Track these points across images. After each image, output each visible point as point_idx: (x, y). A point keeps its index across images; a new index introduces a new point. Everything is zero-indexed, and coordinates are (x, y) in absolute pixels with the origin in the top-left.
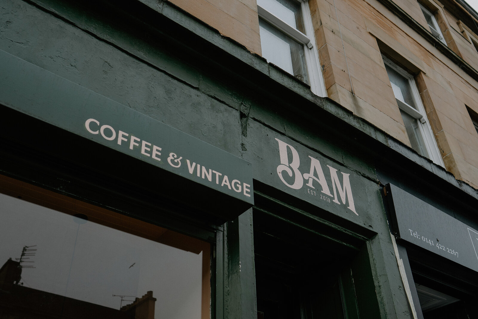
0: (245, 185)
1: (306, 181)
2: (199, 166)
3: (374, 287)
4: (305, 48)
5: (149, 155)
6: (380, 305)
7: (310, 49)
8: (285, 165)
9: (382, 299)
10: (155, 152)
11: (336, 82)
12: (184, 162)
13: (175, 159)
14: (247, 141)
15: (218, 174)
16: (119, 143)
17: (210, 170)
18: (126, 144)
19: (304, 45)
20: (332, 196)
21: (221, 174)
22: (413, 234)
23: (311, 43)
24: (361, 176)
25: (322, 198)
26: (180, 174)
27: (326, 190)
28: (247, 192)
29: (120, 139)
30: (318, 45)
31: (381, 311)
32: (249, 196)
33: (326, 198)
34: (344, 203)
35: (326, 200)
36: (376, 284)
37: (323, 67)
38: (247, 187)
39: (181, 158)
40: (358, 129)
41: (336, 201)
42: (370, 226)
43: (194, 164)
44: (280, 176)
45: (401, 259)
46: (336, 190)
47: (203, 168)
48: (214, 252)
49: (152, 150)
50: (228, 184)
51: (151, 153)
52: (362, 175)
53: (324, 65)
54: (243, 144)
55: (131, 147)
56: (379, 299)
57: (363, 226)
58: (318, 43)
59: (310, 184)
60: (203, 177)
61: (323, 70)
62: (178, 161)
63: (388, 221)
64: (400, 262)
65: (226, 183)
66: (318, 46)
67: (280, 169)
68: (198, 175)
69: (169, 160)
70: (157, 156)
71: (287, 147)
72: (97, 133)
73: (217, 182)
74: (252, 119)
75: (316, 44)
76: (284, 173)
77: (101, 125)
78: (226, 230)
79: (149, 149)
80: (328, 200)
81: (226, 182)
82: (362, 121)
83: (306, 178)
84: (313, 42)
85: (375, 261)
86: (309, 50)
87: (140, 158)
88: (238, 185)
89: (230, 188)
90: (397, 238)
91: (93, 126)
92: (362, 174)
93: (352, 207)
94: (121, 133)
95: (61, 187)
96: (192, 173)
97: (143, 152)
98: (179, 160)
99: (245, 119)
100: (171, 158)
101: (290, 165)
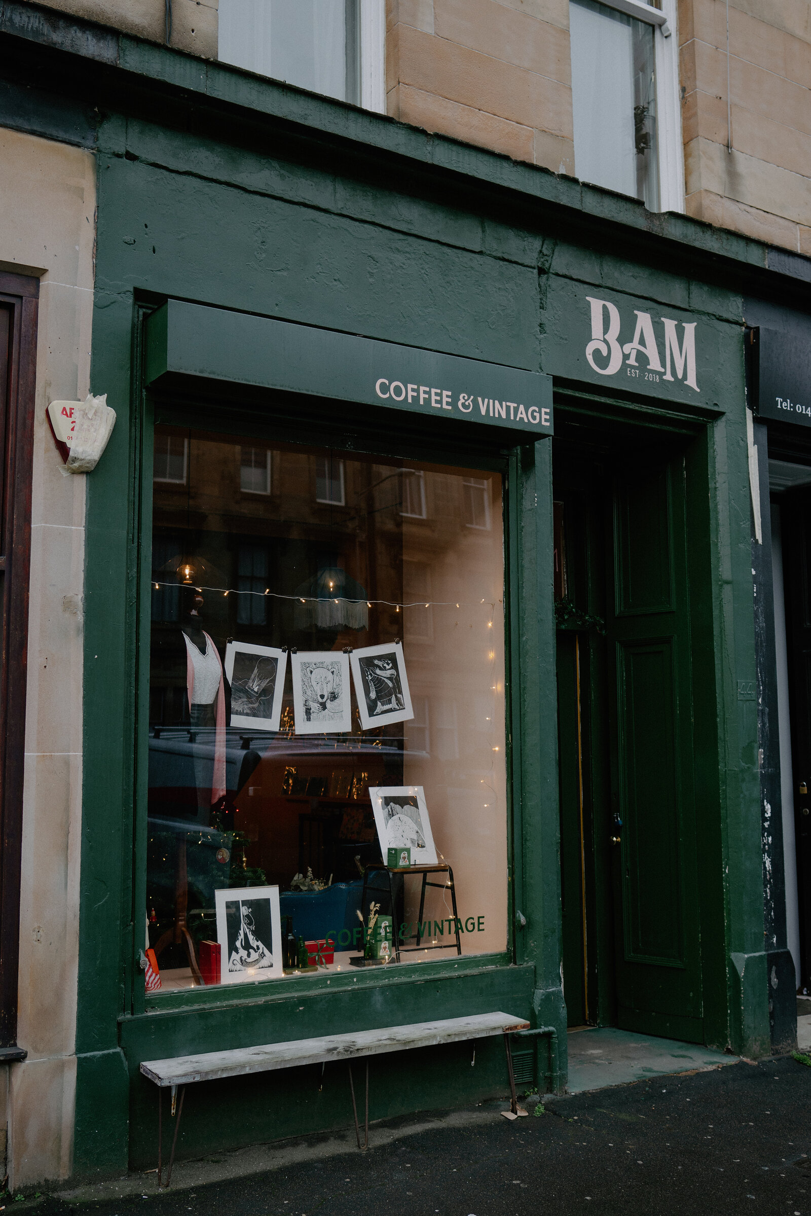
0: (543, 410)
1: (626, 357)
2: (491, 401)
3: (707, 489)
4: (657, 34)
5: (439, 406)
6: (711, 514)
7: (666, 37)
8: (598, 340)
9: (716, 505)
10: (445, 399)
11: (700, 133)
12: (475, 402)
13: (466, 400)
14: (546, 316)
15: (512, 405)
16: (410, 400)
17: (504, 403)
18: (416, 399)
19: (655, 26)
20: (663, 370)
21: (516, 405)
22: (781, 405)
23: (667, 28)
24: (716, 320)
25: (648, 377)
26: (473, 420)
27: (655, 364)
28: (546, 420)
29: (410, 393)
30: (680, 34)
31: (712, 522)
32: (548, 424)
33: (653, 377)
34: (680, 376)
35: (653, 379)
36: (711, 485)
37: (683, 90)
38: (546, 413)
39: (472, 397)
40: (717, 253)
41: (668, 377)
42: (716, 404)
43: (486, 400)
44: (590, 358)
45: (756, 446)
46: (671, 359)
47: (497, 402)
48: (506, 482)
49: (442, 398)
50: (524, 416)
51: (440, 402)
52: (718, 319)
53: (685, 87)
54: (541, 324)
55: (422, 402)
56: (711, 505)
57: (705, 406)
58: (681, 30)
59: (632, 361)
60: (497, 415)
61: (683, 98)
62: (469, 403)
63: (746, 389)
64: (753, 451)
65: (522, 416)
66: (679, 37)
67: (590, 349)
68: (491, 414)
69: (460, 404)
70: (448, 403)
71: (604, 307)
72: (387, 395)
73: (512, 418)
74: (554, 276)
75: (677, 32)
76: (597, 352)
77: (390, 384)
78: (520, 454)
79: (438, 398)
80: (656, 378)
81: (521, 413)
82: (726, 233)
83: (627, 352)
84: (672, 25)
85: (716, 453)
86: (664, 39)
87: (432, 413)
88: (535, 414)
89: (526, 420)
90: (754, 415)
91: (384, 388)
92: (717, 317)
93: (692, 382)
94: (410, 386)
95: (349, 443)
96: (484, 414)
97: (433, 404)
98: (469, 401)
99: (544, 277)
100: (462, 401)
101: (605, 337)
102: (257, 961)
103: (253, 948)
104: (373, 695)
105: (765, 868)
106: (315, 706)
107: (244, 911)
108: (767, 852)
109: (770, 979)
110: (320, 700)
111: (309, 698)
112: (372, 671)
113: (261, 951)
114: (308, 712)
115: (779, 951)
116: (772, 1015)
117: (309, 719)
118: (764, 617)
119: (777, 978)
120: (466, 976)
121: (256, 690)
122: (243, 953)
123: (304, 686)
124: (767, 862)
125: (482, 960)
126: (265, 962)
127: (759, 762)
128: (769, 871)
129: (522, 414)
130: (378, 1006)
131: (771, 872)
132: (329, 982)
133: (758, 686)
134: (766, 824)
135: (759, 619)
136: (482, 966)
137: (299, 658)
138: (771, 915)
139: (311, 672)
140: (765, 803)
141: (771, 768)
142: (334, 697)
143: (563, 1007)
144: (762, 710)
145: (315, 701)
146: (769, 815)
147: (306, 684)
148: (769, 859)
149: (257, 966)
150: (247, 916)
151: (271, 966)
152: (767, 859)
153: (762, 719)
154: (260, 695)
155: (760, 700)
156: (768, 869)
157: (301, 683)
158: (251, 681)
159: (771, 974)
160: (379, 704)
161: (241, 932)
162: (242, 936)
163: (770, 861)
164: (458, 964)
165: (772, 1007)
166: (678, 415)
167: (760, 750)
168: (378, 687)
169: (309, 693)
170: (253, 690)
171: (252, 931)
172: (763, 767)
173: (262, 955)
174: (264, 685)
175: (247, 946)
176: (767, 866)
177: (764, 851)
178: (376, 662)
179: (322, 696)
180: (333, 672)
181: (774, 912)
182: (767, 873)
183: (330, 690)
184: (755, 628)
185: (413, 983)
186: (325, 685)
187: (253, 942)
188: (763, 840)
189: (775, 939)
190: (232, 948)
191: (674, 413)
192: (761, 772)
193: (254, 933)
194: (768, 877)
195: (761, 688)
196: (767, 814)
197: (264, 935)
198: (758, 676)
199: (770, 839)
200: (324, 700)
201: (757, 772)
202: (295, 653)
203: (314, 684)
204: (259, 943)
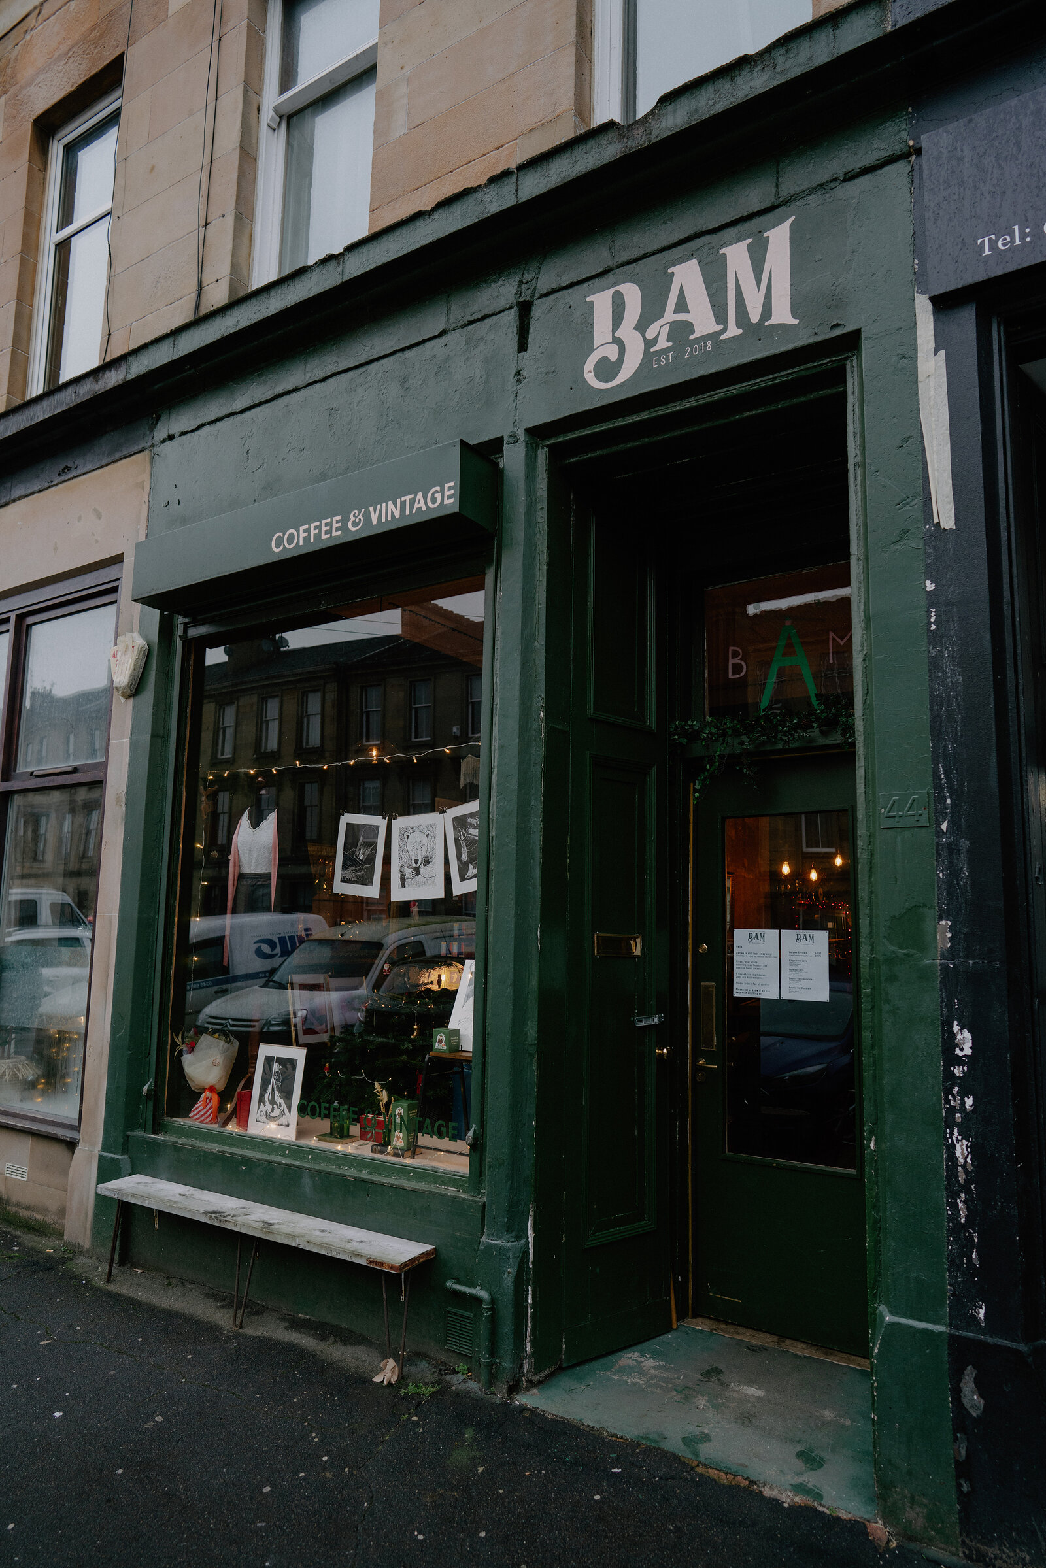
0: (448, 486)
1: (649, 343)
2: (384, 505)
5: (329, 536)
8: (604, 345)
10: (335, 525)
12: (366, 514)
13: (356, 517)
14: (526, 357)
15: (409, 498)
16: (301, 544)
17: (398, 500)
18: (307, 539)
20: (723, 326)
21: (412, 496)
22: (993, 247)
25: (690, 353)
27: (704, 325)
29: (302, 536)
32: (451, 500)
33: (700, 347)
34: (757, 318)
35: (701, 350)
38: (450, 488)
41: (735, 331)
42: (837, 325)
43: (378, 506)
44: (590, 377)
45: (941, 352)
46: (738, 302)
47: (390, 503)
49: (332, 527)
50: (422, 504)
51: (330, 531)
52: (844, 181)
54: (519, 372)
55: (312, 540)
57: (809, 341)
59: (663, 344)
60: (390, 518)
62: (359, 519)
64: (933, 365)
65: (419, 506)
67: (590, 365)
68: (384, 519)
69: (350, 524)
70: (337, 529)
71: (616, 294)
72: (281, 548)
73: (408, 513)
76: (602, 363)
77: (284, 534)
79: (329, 528)
83: (653, 336)
87: (321, 547)
88: (437, 495)
89: (424, 508)
91: (279, 542)
93: (782, 315)
94: (302, 528)
96: (375, 523)
97: (324, 537)
98: (360, 516)
100: (352, 519)
101: (616, 335)
102: (277, 1117)
103: (277, 1104)
104: (465, 857)
105: (952, 1157)
106: (409, 872)
107: (276, 1067)
108: (959, 1125)
109: (957, 1392)
110: (414, 865)
111: (404, 864)
112: (465, 830)
113: (282, 1108)
114: (403, 878)
115: (991, 1340)
116: (963, 1469)
117: (403, 886)
118: (959, 665)
119: (981, 1395)
120: (398, 1187)
121: (361, 858)
122: (269, 1106)
123: (401, 852)
124: (958, 1146)
125: (443, 1177)
126: (283, 1120)
127: (940, 946)
128: (964, 1166)
129: (420, 503)
130: (307, 1190)
131: (970, 1169)
132: (287, 1152)
133: (941, 798)
134: (958, 1071)
135: (943, 672)
136: (441, 1185)
137: (399, 823)
138: (969, 1258)
139: (408, 836)
140: (956, 1028)
141: (973, 958)
142: (427, 861)
143: (509, 1273)
144: (949, 845)
145: (409, 866)
146: (968, 1051)
147: (403, 850)
148: (965, 1142)
149: (277, 1122)
150: (277, 1072)
151: (288, 1125)
152: (958, 1141)
153: (951, 862)
154: (365, 863)
155: (944, 827)
156: (961, 1161)
157: (398, 849)
158: (357, 850)
159: (960, 1380)
160: (471, 866)
161: (270, 1086)
162: (270, 1091)
163: (967, 1147)
164: (414, 1173)
165: (963, 1452)
166: (774, 379)
167: (943, 922)
168: (471, 848)
169: (404, 858)
170: (359, 859)
171: (278, 1088)
172: (951, 954)
173: (283, 1113)
174: (368, 852)
175: (273, 1102)
176: (958, 1153)
177: (950, 1124)
178: (470, 820)
179: (416, 861)
180: (427, 836)
181: (978, 1253)
182: (959, 1168)
183: (424, 854)
184: (932, 689)
185: (342, 1176)
186: (419, 849)
187: (278, 1100)
188: (948, 1102)
189: (982, 1312)
190: (261, 1100)
191: (764, 378)
192: (945, 967)
193: (280, 1090)
194: (962, 1178)
195: (949, 801)
196: (962, 1049)
197: (287, 1095)
198: (940, 780)
199: (969, 1102)
200: (418, 865)
201: (934, 965)
202: (395, 819)
203: (409, 849)
204: (282, 1101)
